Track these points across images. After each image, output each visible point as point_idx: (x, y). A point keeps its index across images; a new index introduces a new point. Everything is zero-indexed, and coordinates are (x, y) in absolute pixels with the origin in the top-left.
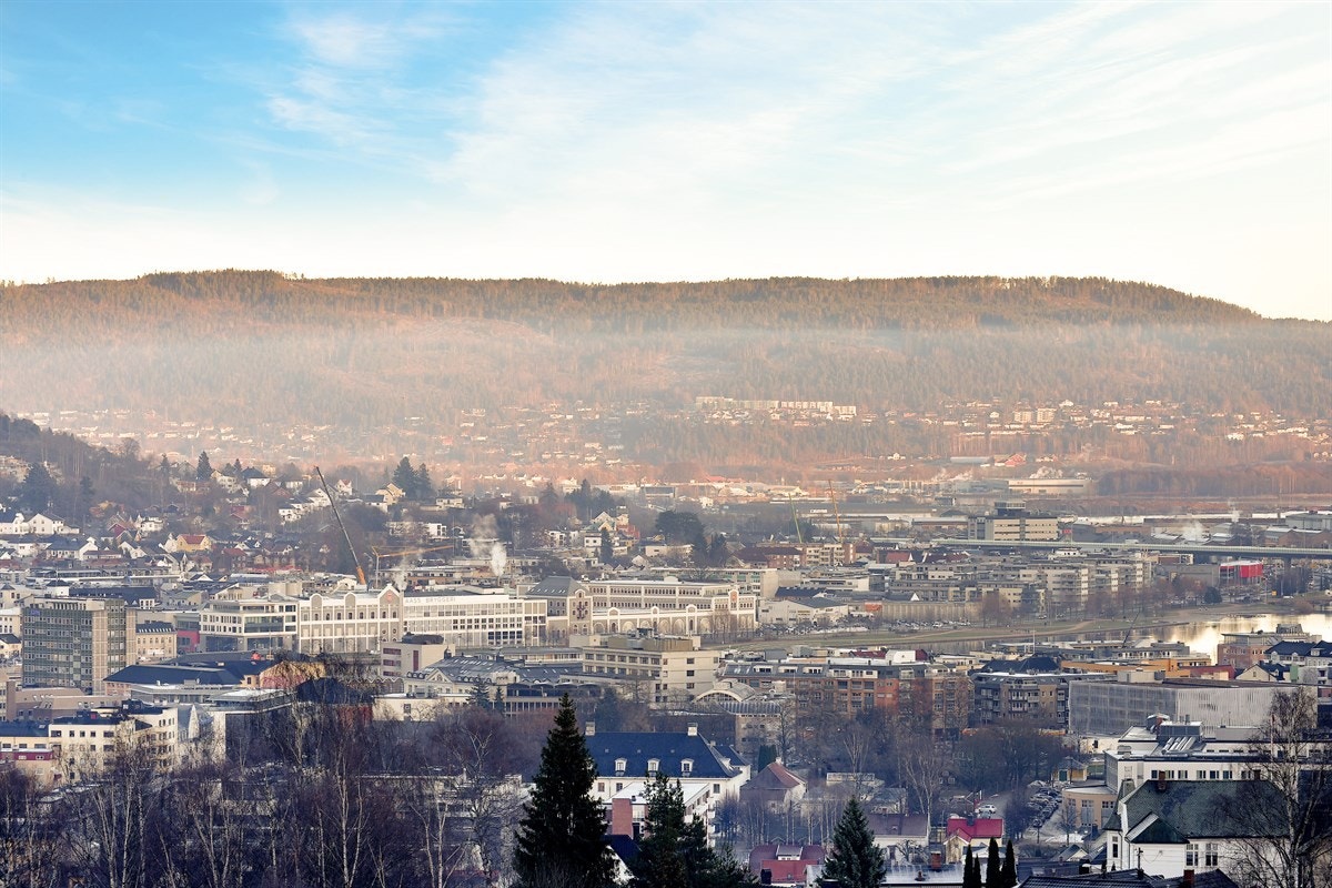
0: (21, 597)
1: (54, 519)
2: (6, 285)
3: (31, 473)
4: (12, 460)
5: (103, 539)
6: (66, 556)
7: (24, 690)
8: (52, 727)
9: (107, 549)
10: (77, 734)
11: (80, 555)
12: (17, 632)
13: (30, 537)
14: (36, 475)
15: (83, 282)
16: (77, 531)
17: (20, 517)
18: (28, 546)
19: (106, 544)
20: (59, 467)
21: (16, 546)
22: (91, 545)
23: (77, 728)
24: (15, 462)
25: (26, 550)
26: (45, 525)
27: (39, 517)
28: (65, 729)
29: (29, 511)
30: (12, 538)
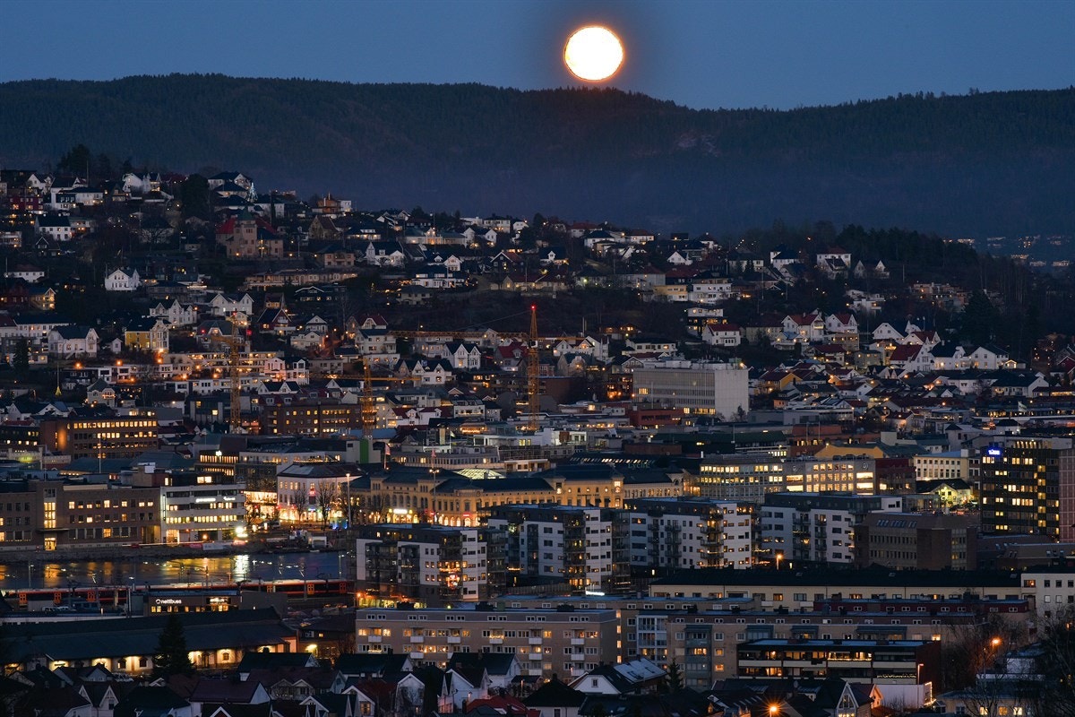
0: (969, 438)
1: (998, 353)
2: (924, 98)
3: (971, 301)
4: (947, 287)
5: (1053, 374)
6: (1013, 394)
7: (985, 537)
8: (1024, 577)
9: (1058, 385)
10: (1053, 584)
11: (1029, 392)
12: (965, 476)
13: (971, 373)
14: (977, 304)
15: (1009, 92)
16: (1024, 366)
17: (960, 350)
18: (970, 383)
19: (1055, 380)
20: (1000, 296)
21: (958, 383)
22: (1041, 381)
23: (1053, 577)
24: (952, 290)
25: (966, 387)
26: (986, 359)
27: (981, 351)
28: (1039, 578)
29: (969, 345)
30: (954, 374)
